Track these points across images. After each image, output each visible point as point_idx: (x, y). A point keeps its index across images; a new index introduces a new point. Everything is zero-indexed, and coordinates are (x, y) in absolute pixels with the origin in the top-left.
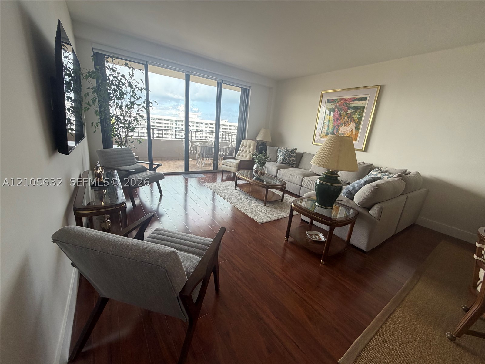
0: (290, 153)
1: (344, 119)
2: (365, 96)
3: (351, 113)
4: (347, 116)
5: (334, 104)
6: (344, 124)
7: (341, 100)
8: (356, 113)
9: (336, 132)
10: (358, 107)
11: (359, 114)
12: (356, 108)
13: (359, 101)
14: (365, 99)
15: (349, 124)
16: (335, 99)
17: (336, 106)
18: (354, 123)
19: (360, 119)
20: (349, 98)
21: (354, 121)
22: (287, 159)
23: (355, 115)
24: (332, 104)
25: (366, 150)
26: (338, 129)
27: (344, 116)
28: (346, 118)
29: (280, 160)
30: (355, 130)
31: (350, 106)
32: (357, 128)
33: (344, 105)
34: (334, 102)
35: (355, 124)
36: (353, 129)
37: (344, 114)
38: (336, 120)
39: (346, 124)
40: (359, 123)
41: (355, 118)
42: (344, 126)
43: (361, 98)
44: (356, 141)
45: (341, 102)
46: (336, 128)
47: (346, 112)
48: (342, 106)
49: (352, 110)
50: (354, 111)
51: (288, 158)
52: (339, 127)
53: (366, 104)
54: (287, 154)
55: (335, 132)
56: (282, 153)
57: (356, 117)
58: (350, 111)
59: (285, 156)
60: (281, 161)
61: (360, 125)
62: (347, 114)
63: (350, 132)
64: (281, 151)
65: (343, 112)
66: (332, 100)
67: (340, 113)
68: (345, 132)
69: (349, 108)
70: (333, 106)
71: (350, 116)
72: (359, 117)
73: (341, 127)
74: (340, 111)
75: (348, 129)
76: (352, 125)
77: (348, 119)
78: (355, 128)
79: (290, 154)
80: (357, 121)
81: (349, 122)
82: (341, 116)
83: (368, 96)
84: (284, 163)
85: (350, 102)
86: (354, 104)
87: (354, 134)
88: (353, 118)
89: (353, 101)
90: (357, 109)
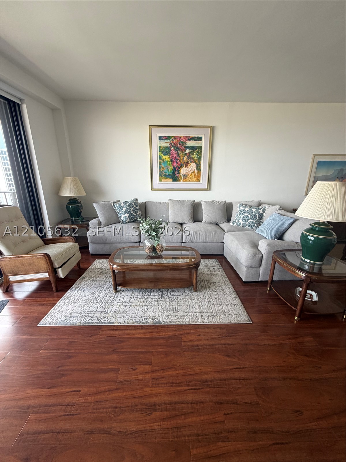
0: (135, 206)
1: (183, 159)
2: (200, 136)
3: (189, 153)
4: (186, 156)
5: (168, 142)
6: (184, 165)
7: (175, 138)
8: (195, 154)
9: (178, 174)
10: (195, 147)
11: (198, 154)
12: (193, 148)
13: (195, 140)
14: (200, 139)
15: (190, 165)
16: (169, 137)
17: (171, 144)
18: (194, 163)
19: (200, 159)
20: (184, 137)
21: (194, 162)
22: (135, 215)
23: (194, 155)
24: (165, 142)
25: (209, 188)
26: (179, 170)
27: (183, 156)
28: (185, 158)
29: (127, 218)
30: (197, 170)
31: (186, 145)
32: (199, 169)
33: (180, 144)
34: (167, 139)
35: (196, 164)
36: (194, 170)
37: (183, 154)
38: (175, 161)
39: (187, 164)
40: (200, 163)
41: (194, 159)
42: (185, 167)
43: (196, 137)
44: (200, 181)
45: (176, 140)
46: (176, 169)
47: (184, 152)
48: (178, 145)
49: (190, 150)
50: (192, 151)
51: (135, 213)
52: (179, 168)
53: (202, 143)
54: (132, 209)
55: (176, 174)
56: (124, 209)
57: (195, 157)
58: (187, 151)
59: (131, 212)
60: (128, 220)
61: (201, 165)
62: (186, 154)
63: (192, 172)
64: (122, 207)
65: (181, 152)
66: (165, 138)
67: (178, 153)
68: (187, 172)
69: (187, 147)
70: (167, 145)
71: (189, 156)
72: (198, 157)
73: (182, 167)
74: (177, 151)
75: (190, 170)
76: (193, 166)
77: (188, 159)
78: (197, 168)
79: (135, 208)
80: (197, 162)
81: (189, 162)
82: (179, 156)
83: (203, 136)
84: (132, 221)
85: (186, 141)
86: (190, 143)
87: (196, 174)
88: (192, 158)
89: (189, 140)
90: (195, 148)
